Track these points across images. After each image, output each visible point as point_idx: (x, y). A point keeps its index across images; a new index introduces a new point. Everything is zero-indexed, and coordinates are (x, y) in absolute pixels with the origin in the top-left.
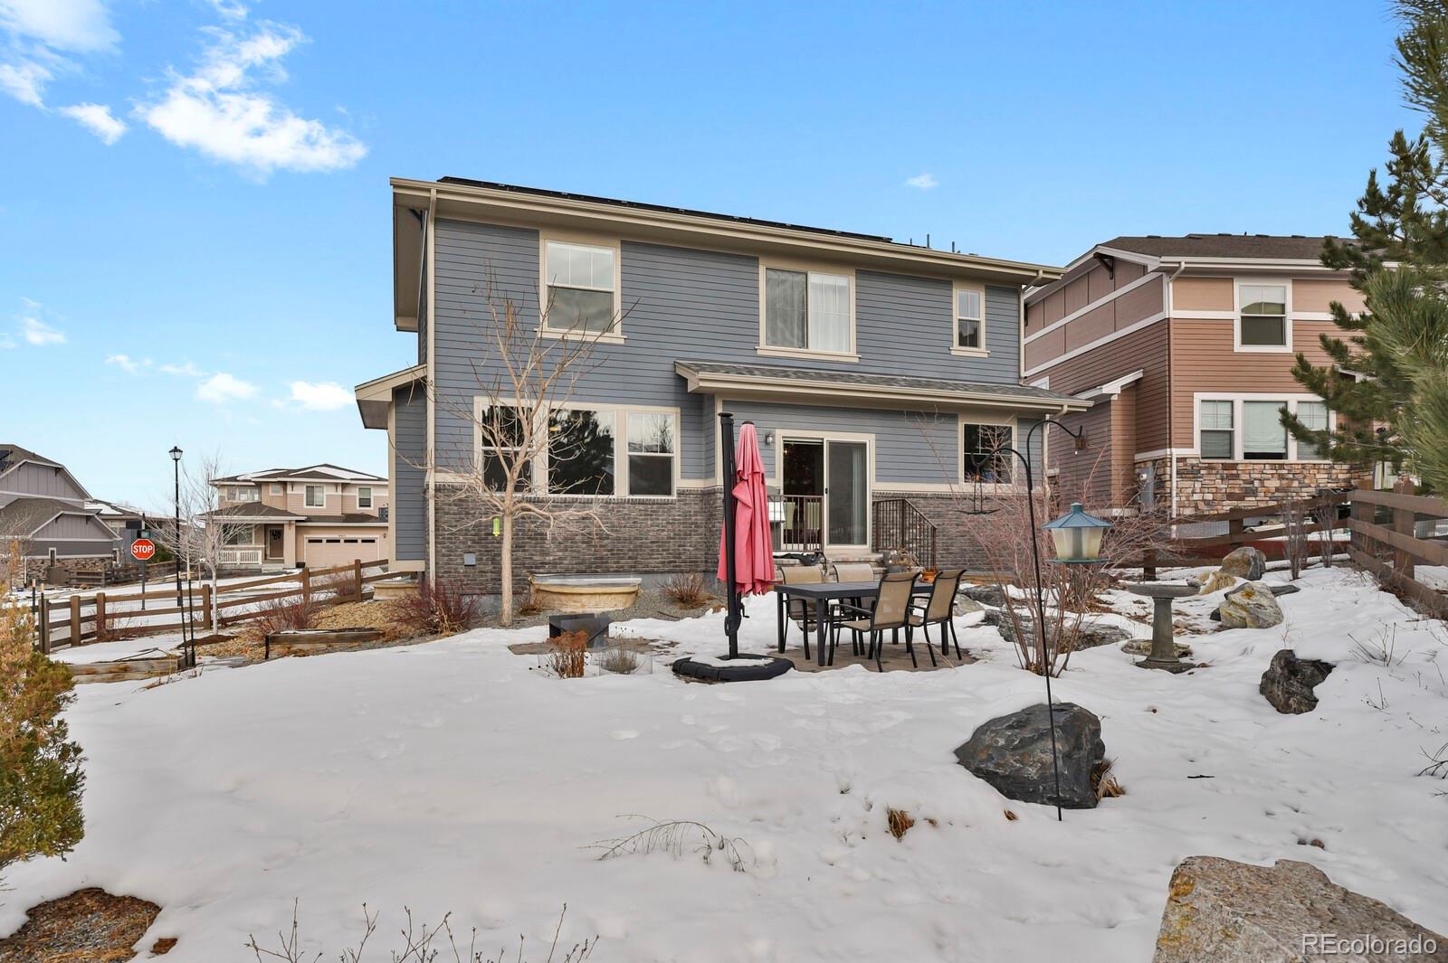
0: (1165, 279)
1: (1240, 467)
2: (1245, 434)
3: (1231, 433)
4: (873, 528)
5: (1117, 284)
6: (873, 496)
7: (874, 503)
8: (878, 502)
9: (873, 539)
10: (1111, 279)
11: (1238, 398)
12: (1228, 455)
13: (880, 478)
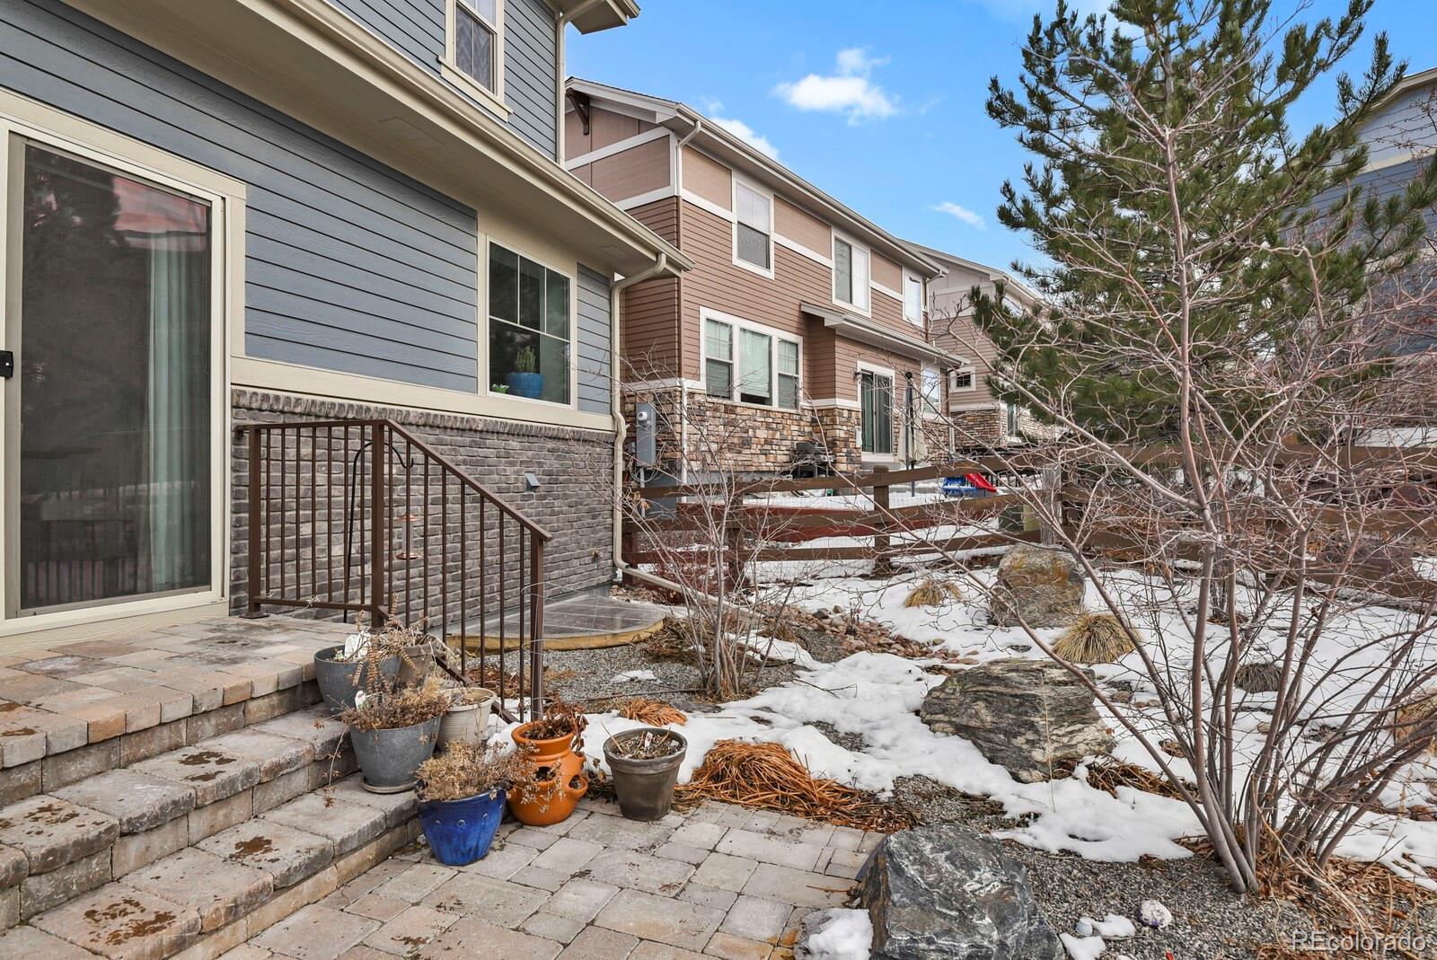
0: (673, 141)
1: (738, 410)
2: (741, 368)
3: (729, 366)
4: (236, 524)
5: (594, 143)
6: (235, 406)
7: (239, 432)
8: (257, 430)
9: (236, 565)
10: (586, 134)
11: (738, 323)
12: (726, 395)
13: (260, 342)
